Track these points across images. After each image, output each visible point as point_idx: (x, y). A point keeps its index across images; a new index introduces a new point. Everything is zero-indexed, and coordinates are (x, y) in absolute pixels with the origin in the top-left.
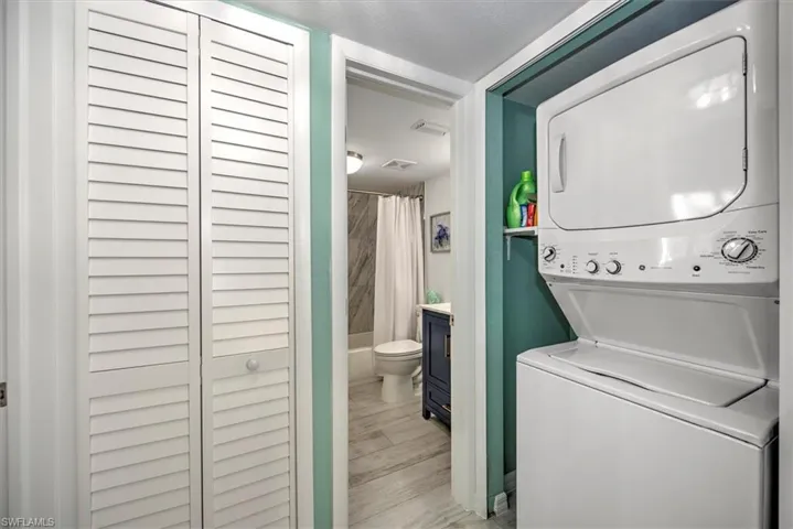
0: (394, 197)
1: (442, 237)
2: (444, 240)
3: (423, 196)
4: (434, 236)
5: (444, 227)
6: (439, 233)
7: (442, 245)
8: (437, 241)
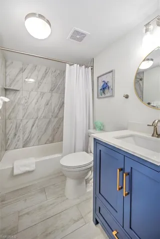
0: (75, 65)
1: (105, 88)
2: (106, 91)
3: (93, 67)
4: (100, 89)
5: (106, 82)
6: (103, 86)
7: (105, 93)
8: (102, 91)
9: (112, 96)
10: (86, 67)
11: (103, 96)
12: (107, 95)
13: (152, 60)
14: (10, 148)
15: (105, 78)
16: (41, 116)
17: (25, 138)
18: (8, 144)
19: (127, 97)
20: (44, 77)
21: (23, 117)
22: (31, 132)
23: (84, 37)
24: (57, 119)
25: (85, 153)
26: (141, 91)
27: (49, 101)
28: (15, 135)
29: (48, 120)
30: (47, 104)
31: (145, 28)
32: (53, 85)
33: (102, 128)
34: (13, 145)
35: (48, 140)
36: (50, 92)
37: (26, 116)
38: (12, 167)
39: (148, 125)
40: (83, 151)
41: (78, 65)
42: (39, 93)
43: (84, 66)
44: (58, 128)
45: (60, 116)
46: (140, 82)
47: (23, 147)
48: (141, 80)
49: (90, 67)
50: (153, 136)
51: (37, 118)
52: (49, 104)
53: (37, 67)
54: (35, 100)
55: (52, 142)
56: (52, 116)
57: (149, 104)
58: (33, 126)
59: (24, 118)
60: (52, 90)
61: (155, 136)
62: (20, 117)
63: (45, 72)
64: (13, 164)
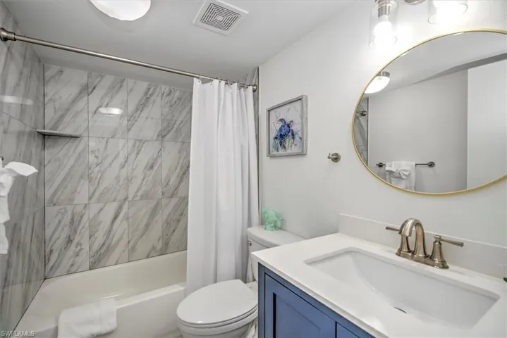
1: (285, 134)
3: (258, 86)
4: (273, 135)
5: (288, 122)
6: (281, 130)
7: (285, 147)
8: (278, 141)
9: (302, 154)
10: (242, 86)
11: (281, 152)
12: (289, 151)
13: (387, 74)
14: (58, 273)
15: (284, 113)
16: (135, 196)
17: (96, 247)
18: (51, 264)
19: (336, 158)
20: (142, 106)
21: (90, 198)
22: (110, 231)
23: (234, 20)
24: (174, 201)
25: (239, 282)
26: (363, 139)
27: (156, 160)
28: (70, 241)
29: (153, 204)
30: (152, 167)
31: (377, 7)
32: (165, 124)
33: (279, 224)
34: (65, 264)
35: (154, 248)
36: (157, 140)
37: (97, 194)
38: (53, 326)
39: (387, 228)
40: (236, 278)
41: (223, 82)
42: (131, 143)
43: (235, 85)
44: (178, 221)
45: (181, 193)
46: (362, 119)
47: (91, 269)
48: (363, 115)
49: (250, 88)
50: (399, 254)
51: (126, 199)
52: (155, 168)
53: (125, 83)
54: (121, 159)
55: (163, 252)
56: (163, 194)
57: (381, 165)
58: (115, 218)
59: (92, 201)
60: (162, 136)
61: (405, 256)
62: (82, 197)
63: (146, 94)
64: (57, 320)
